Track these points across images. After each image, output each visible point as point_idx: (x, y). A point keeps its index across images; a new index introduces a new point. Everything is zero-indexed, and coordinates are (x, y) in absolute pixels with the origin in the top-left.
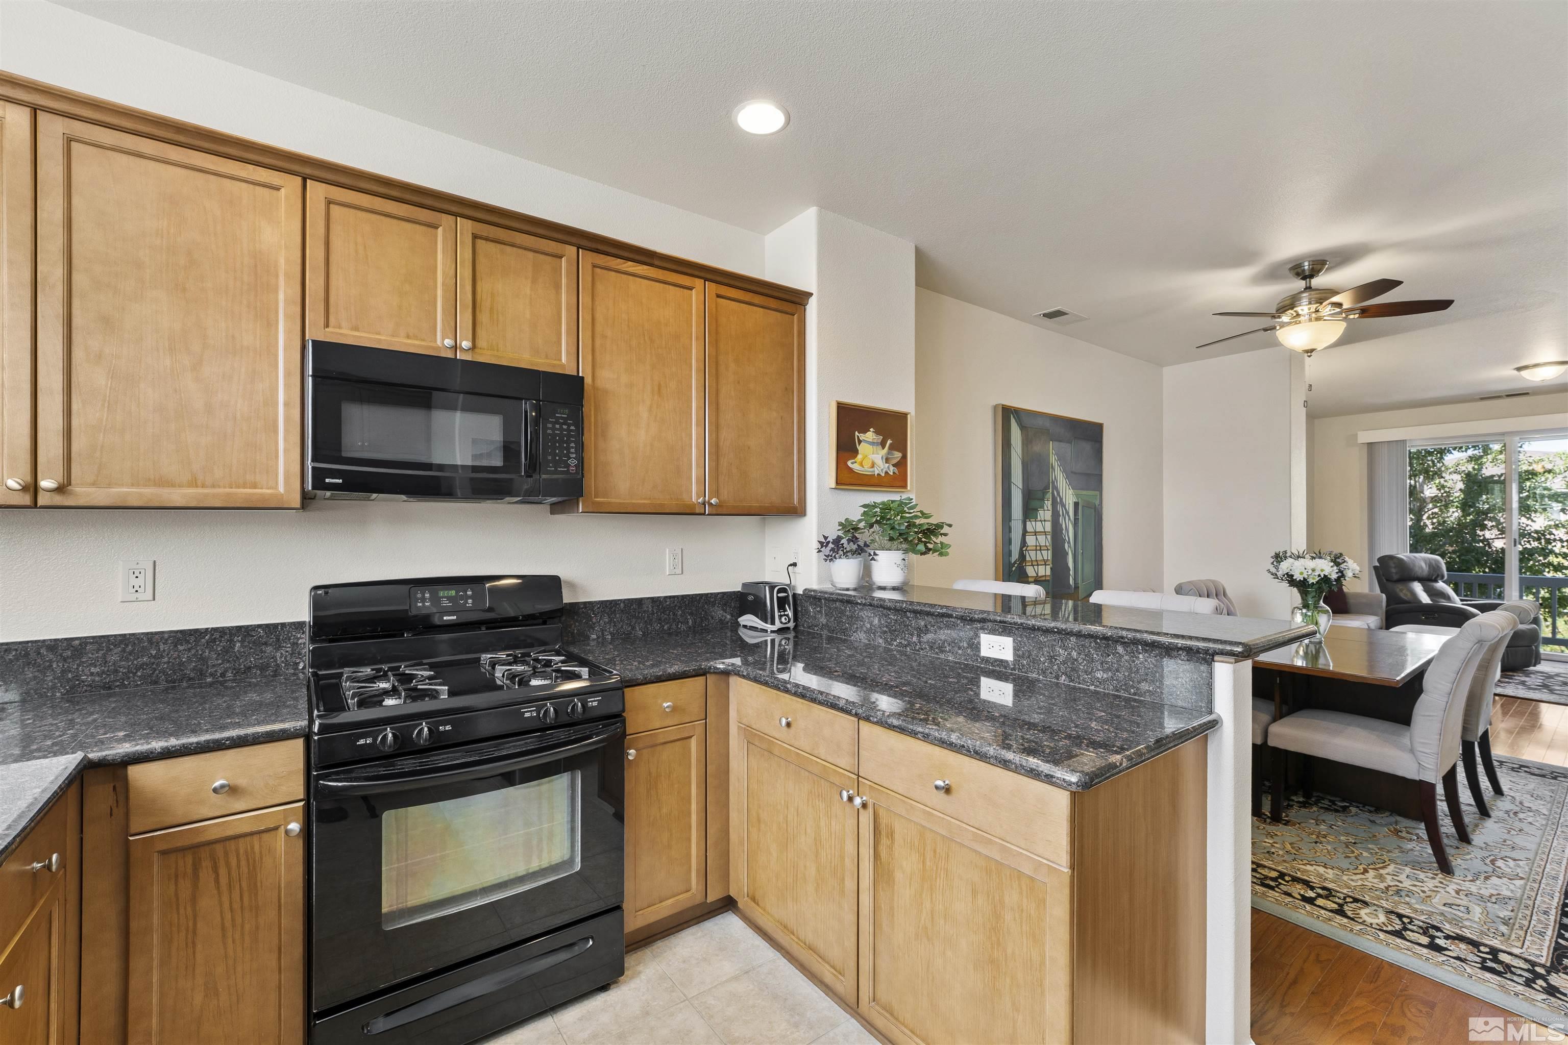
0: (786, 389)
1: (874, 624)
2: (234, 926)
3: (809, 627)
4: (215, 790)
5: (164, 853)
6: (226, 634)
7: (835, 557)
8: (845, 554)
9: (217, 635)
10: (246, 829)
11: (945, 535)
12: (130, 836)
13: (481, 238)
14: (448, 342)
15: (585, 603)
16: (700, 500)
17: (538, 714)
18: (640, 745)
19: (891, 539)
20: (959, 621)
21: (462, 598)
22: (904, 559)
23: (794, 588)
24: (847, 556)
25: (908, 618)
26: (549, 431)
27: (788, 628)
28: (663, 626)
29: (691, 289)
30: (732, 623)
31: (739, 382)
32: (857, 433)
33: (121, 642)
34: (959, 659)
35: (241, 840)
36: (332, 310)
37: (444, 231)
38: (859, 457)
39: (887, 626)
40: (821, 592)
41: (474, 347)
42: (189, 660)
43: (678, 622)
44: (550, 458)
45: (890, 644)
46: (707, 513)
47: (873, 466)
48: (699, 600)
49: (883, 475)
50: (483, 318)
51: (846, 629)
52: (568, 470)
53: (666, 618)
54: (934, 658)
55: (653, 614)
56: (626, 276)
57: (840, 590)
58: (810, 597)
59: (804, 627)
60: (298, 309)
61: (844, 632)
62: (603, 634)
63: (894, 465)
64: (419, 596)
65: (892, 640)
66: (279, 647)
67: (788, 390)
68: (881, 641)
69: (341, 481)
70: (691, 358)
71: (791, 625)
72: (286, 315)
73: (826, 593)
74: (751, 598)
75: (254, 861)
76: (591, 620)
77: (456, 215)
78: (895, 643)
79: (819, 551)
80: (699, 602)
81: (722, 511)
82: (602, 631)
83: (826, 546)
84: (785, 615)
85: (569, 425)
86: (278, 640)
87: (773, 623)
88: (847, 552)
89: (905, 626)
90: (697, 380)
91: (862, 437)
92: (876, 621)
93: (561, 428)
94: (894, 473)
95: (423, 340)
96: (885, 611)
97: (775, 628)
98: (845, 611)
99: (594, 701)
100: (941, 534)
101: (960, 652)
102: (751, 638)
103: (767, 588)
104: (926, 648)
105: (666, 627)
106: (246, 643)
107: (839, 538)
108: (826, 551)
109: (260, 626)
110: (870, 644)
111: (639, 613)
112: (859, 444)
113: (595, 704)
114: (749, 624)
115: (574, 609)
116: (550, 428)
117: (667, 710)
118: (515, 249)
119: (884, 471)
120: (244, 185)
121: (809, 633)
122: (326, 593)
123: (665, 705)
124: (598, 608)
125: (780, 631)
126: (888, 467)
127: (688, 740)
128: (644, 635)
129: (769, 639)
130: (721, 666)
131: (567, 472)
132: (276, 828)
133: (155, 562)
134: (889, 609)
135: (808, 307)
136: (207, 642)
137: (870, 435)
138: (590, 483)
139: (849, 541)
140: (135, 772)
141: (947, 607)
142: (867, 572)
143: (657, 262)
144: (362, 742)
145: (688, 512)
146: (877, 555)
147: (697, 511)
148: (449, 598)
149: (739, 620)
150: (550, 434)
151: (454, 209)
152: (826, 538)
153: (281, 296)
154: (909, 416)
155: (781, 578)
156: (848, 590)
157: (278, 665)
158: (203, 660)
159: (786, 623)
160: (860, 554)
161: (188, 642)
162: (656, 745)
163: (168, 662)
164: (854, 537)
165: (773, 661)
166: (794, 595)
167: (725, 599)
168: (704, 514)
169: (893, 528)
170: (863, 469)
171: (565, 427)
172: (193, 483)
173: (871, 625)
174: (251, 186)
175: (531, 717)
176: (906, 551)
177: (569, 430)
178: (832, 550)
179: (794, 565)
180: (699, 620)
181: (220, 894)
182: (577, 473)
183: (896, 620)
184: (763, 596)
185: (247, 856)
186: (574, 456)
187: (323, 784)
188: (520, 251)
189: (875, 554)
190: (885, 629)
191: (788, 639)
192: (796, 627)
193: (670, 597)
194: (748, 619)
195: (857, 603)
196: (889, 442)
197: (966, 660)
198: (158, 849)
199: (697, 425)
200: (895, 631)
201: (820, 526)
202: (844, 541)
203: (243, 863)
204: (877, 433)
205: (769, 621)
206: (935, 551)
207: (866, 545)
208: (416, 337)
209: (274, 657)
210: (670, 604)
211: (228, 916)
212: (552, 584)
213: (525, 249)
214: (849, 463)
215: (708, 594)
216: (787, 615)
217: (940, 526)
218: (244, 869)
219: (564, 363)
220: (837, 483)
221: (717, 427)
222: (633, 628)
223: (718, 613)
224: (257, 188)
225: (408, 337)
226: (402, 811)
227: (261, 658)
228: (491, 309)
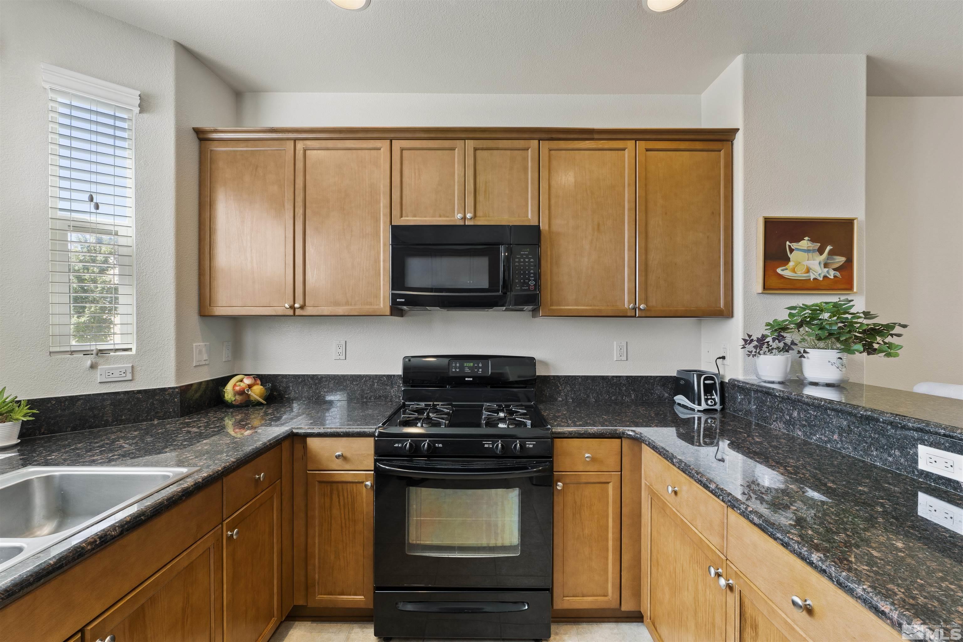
0: (713, 213)
1: (793, 416)
2: (346, 527)
3: (735, 411)
4: (336, 457)
5: (320, 482)
6: (371, 378)
7: (759, 353)
8: (770, 351)
9: (368, 378)
10: (350, 479)
11: (899, 335)
12: (309, 471)
13: (479, 149)
14: (460, 216)
15: (554, 376)
16: (631, 306)
17: (493, 446)
18: (567, 481)
19: (820, 339)
20: (889, 427)
21: (476, 368)
22: (840, 358)
23: (723, 377)
24: (772, 352)
25: (829, 415)
26: (517, 264)
27: (716, 410)
28: (611, 397)
29: (624, 149)
30: (669, 400)
31: (666, 214)
32: (788, 243)
33: (334, 378)
34: (889, 466)
35: (349, 484)
36: (404, 208)
37: (458, 150)
38: (791, 264)
39: (806, 421)
40: (743, 382)
41: (475, 216)
42: (358, 390)
43: (623, 396)
44: (517, 281)
45: (809, 438)
46: (637, 315)
47: (808, 270)
48: (641, 381)
49: (821, 279)
50: (480, 198)
51: (767, 417)
52: (529, 288)
53: (613, 392)
54: (856, 459)
55: (603, 388)
56: (573, 152)
57: (765, 382)
58: (734, 385)
59: (730, 410)
60: (389, 210)
61: (765, 420)
62: (566, 398)
63: (835, 270)
64: (454, 365)
65: (811, 434)
66: (393, 387)
67: (715, 214)
68: (800, 433)
69: (404, 300)
70: (624, 201)
71: (718, 407)
72: (384, 215)
73: (748, 383)
74: (682, 382)
75: (354, 497)
76: (558, 388)
77: (464, 139)
78: (815, 438)
79: (744, 348)
80: (640, 382)
81: (648, 314)
82: (566, 396)
83: (750, 344)
84: (711, 399)
85: (530, 259)
86: (392, 383)
87: (700, 404)
88: (773, 349)
89: (825, 423)
90: (629, 216)
91: (794, 245)
92: (795, 414)
93: (524, 262)
94: (835, 276)
95: (448, 217)
96: (804, 406)
97: (701, 408)
98: (766, 401)
99: (531, 444)
100: (892, 335)
101: (890, 459)
102: (683, 414)
103: (695, 375)
104: (848, 448)
105: (613, 398)
106: (379, 384)
107: (764, 337)
108: (750, 347)
109: (384, 375)
110: (788, 435)
111: (592, 386)
112: (791, 253)
113: (531, 446)
114: (682, 403)
115: (546, 379)
116: (517, 262)
117: (588, 459)
118: (499, 151)
119: (822, 276)
120: (366, 151)
121: (734, 416)
122: (409, 360)
123: (587, 455)
124: (563, 380)
125: (705, 411)
126: (828, 272)
127: (606, 485)
128: (596, 401)
129: (696, 417)
130: (631, 433)
131: (529, 290)
132: (362, 482)
133: (346, 341)
134: (807, 404)
135: (735, 142)
136: (364, 382)
137: (805, 243)
138: (546, 296)
139: (774, 340)
140: (310, 440)
141: (872, 411)
142: (797, 366)
143: (596, 136)
144: (396, 445)
145: (622, 315)
146: (807, 353)
147: (629, 314)
148: (469, 367)
149: (675, 398)
150: (517, 266)
151: (463, 136)
152: (750, 336)
153: (382, 205)
154: (855, 222)
155: (711, 368)
156: (773, 382)
157: (392, 396)
158: (363, 390)
159: (712, 406)
160: (787, 351)
161: (357, 381)
162: (580, 483)
163: (350, 390)
164: (780, 335)
165: (700, 436)
166: (722, 384)
167: (664, 380)
168: (635, 316)
169: (822, 328)
170: (795, 275)
171: (527, 260)
172: (347, 303)
173: (790, 417)
174: (369, 151)
175: (489, 447)
176: (842, 350)
177: (529, 262)
178: (755, 347)
179: (723, 358)
180: (640, 395)
181: (340, 509)
182: (535, 290)
183: (816, 416)
184: (692, 382)
185: (351, 493)
186: (533, 278)
187: (379, 465)
188: (502, 152)
189: (805, 352)
190: (804, 423)
191: (714, 419)
192: (722, 410)
193: (617, 377)
194: (680, 399)
195: (776, 396)
196: (829, 248)
197: (898, 469)
198: (317, 480)
199: (629, 250)
200: (815, 426)
201: (746, 325)
202: (769, 339)
203: (349, 496)
204: (813, 240)
205: (696, 402)
206: (881, 351)
207: (793, 343)
208: (445, 216)
209: (390, 392)
210: (616, 382)
211: (343, 521)
212: (530, 362)
213: (505, 149)
214: (779, 271)
215: (648, 376)
216: (714, 399)
217: (890, 326)
218: (350, 500)
219: (530, 219)
220: (764, 288)
221: (646, 251)
222: (588, 396)
223: (658, 390)
224: (372, 151)
225: (440, 216)
226: (419, 489)
227: (385, 392)
228: (485, 191)
